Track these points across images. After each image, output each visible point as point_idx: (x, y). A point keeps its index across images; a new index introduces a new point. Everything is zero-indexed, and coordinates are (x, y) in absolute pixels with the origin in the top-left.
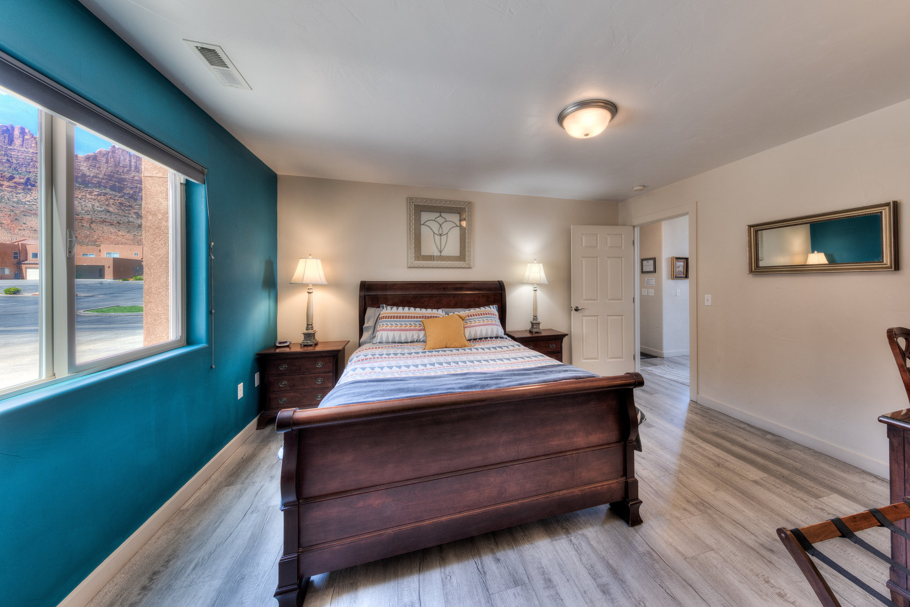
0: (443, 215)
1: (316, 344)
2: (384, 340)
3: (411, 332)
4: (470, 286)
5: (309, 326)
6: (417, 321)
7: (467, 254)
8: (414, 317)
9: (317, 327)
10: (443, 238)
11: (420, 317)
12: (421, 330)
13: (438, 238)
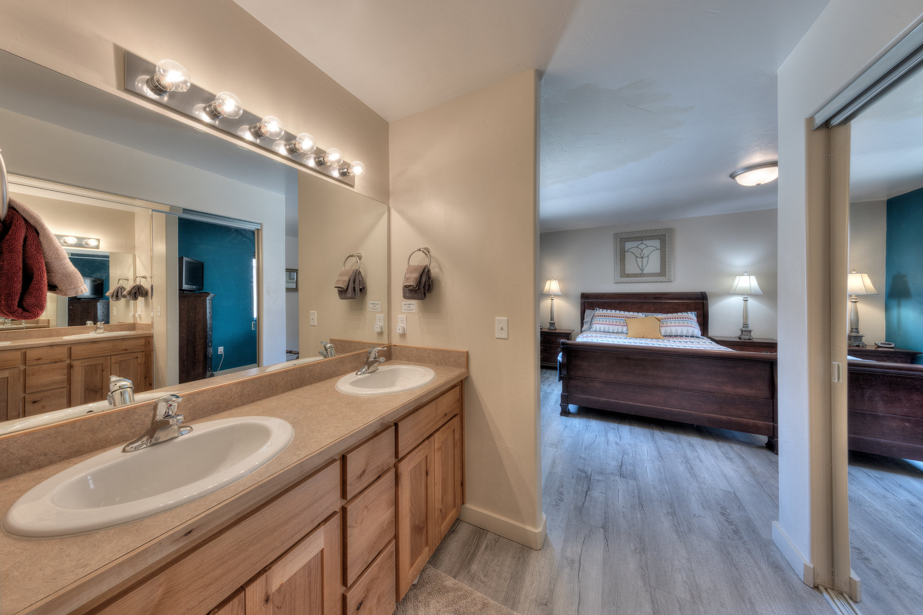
0: (644, 242)
1: (556, 330)
2: (598, 330)
3: (617, 327)
4: (670, 296)
5: (552, 319)
6: (622, 320)
7: (667, 270)
8: (619, 317)
9: (555, 320)
10: (645, 260)
11: (624, 317)
12: (624, 326)
13: (639, 260)
